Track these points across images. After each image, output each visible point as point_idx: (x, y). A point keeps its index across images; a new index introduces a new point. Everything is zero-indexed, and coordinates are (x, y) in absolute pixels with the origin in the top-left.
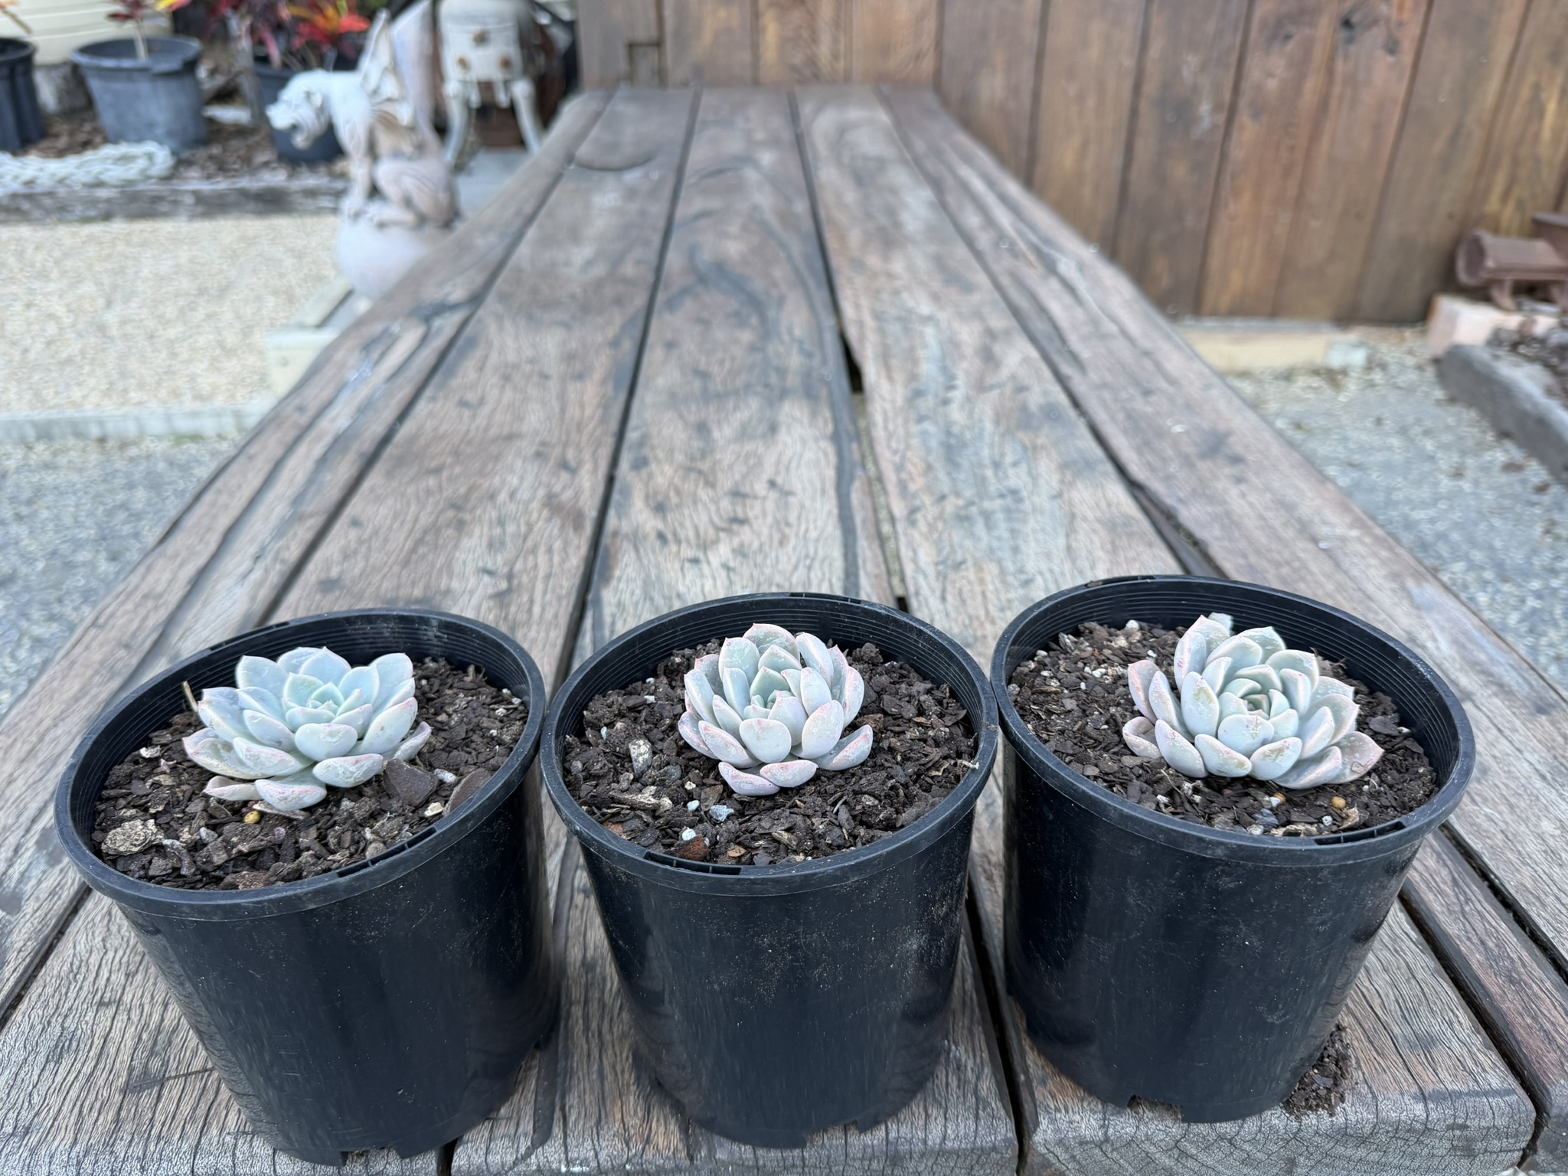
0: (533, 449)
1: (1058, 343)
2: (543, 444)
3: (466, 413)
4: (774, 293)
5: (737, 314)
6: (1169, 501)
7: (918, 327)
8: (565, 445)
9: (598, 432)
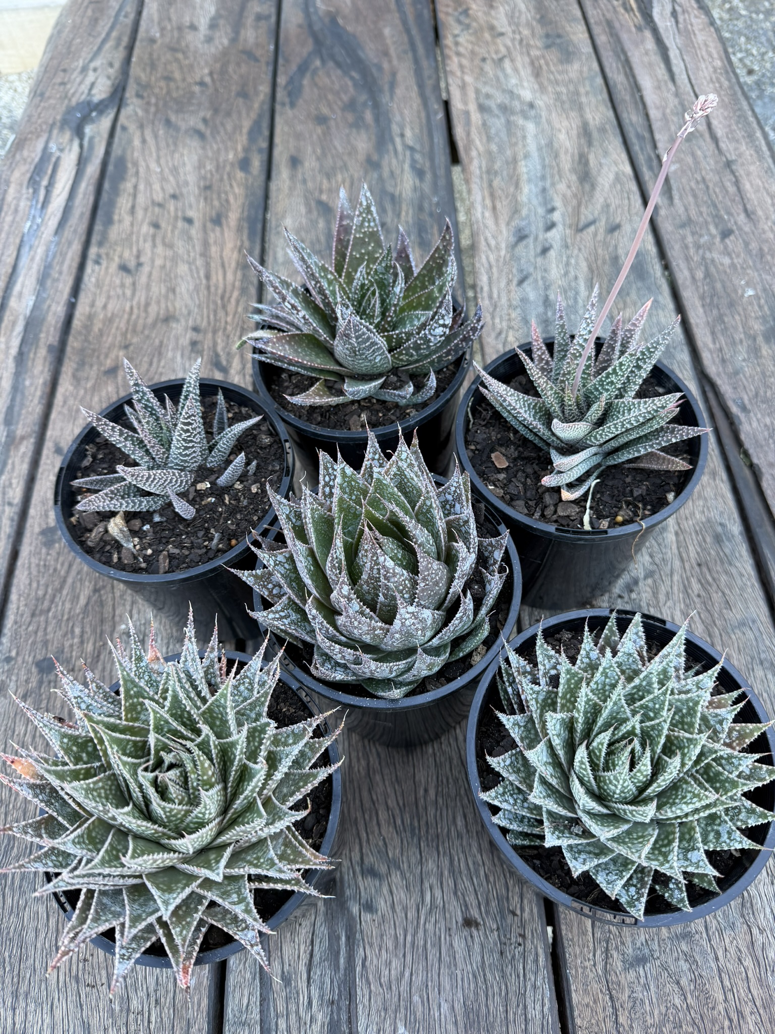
0: (190, 335)
1: (649, 147)
2: (196, 329)
3: (128, 281)
4: (386, 66)
5: (351, 106)
6: (734, 409)
7: (521, 122)
8: (215, 332)
9: (240, 309)
